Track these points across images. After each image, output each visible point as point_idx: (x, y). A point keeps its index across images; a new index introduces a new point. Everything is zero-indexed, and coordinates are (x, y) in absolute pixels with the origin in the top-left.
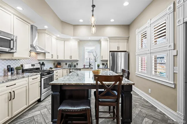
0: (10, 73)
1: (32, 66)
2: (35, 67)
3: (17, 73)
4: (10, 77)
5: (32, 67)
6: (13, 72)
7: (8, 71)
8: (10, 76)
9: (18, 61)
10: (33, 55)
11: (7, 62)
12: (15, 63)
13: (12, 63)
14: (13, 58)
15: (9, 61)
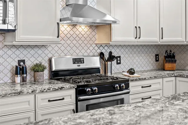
0: (18, 79)
1: (74, 63)
2: (82, 66)
3: (35, 81)
4: (18, 88)
5: (75, 67)
6: (25, 75)
7: (16, 74)
8: (19, 85)
9: (43, 49)
10: (83, 33)
11: (17, 52)
12: (36, 55)
13: (29, 56)
14: (15, 43)
15: (21, 50)
